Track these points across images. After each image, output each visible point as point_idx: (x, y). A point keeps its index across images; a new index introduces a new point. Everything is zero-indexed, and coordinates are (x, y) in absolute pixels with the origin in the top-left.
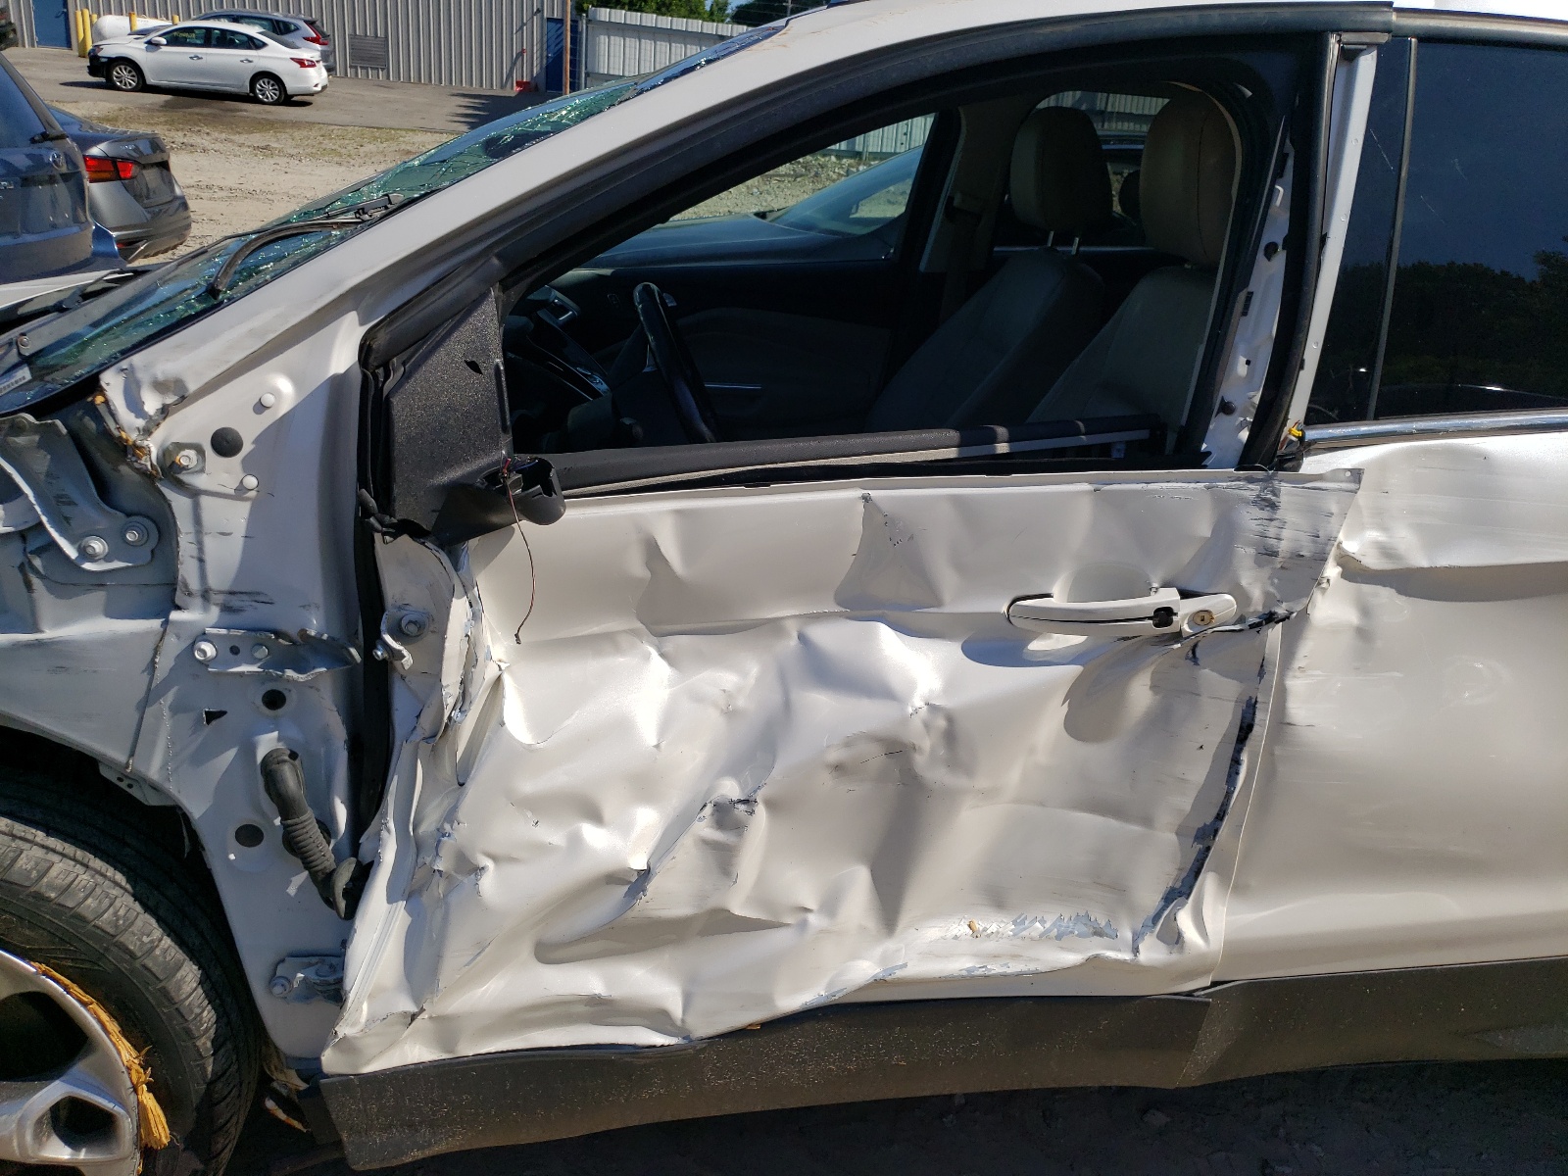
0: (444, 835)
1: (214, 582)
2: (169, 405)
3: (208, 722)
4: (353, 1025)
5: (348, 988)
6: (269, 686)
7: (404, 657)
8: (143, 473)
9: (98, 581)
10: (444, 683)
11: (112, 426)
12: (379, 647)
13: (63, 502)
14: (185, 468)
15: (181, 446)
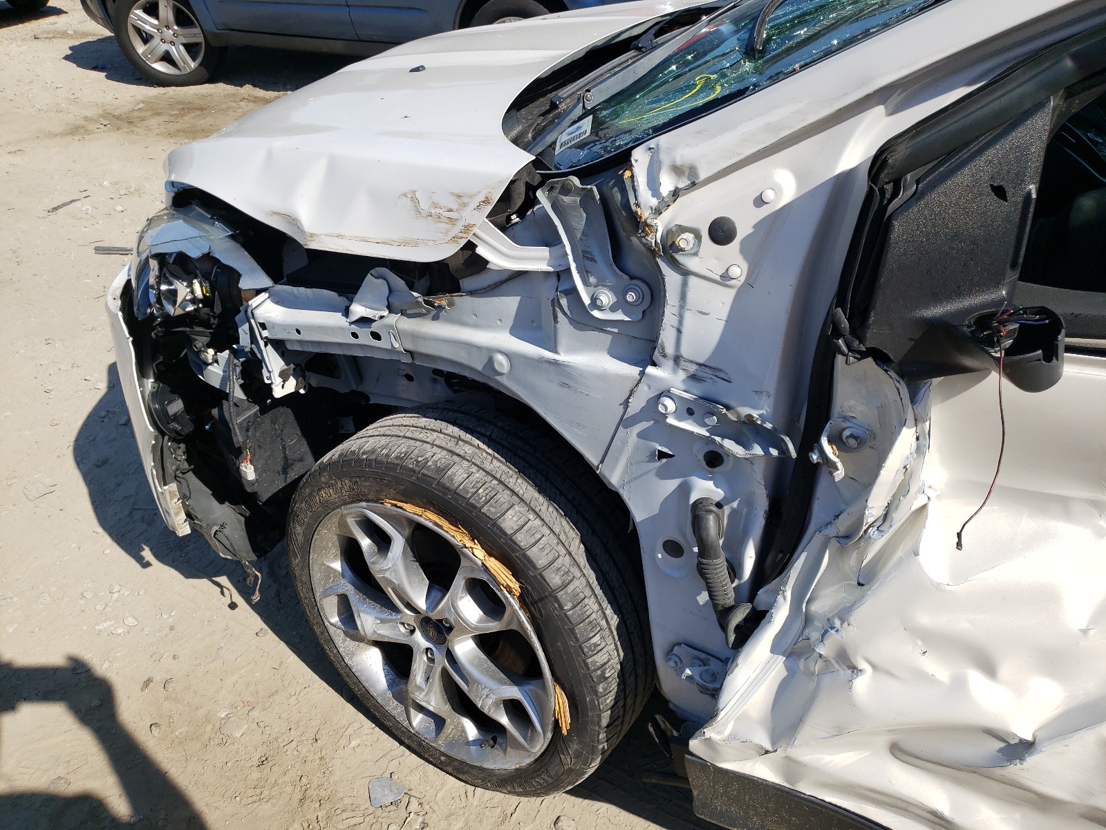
0: (832, 628)
1: (685, 351)
2: (681, 189)
3: (659, 459)
4: (719, 733)
5: (721, 706)
6: (711, 448)
7: (837, 469)
8: (648, 247)
9: (600, 326)
10: (870, 504)
11: (632, 201)
12: (816, 451)
13: (587, 257)
14: (682, 250)
15: (682, 229)
